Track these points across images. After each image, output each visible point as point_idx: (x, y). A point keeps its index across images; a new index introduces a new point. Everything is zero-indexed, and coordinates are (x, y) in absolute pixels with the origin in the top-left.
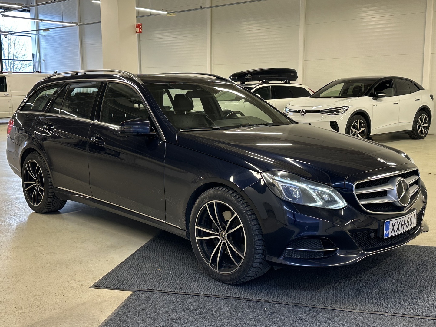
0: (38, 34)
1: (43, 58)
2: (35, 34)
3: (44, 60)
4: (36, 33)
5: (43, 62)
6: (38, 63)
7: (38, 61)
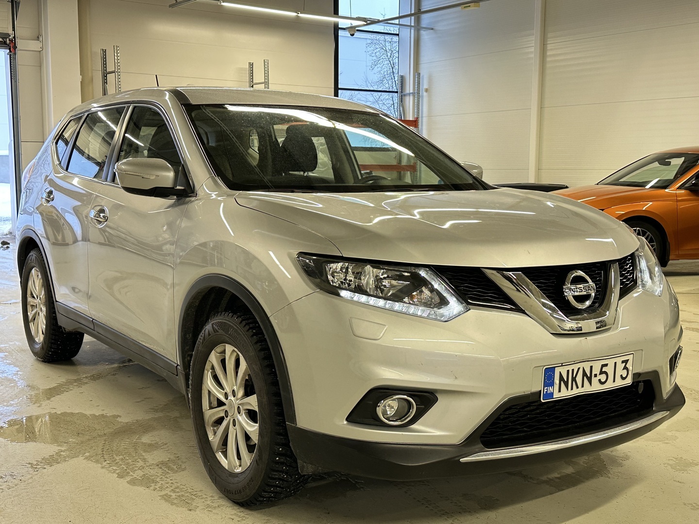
0: (418, 27)
1: (425, 85)
2: (410, 26)
3: (427, 90)
4: (413, 24)
5: (425, 94)
6: (411, 97)
7: (411, 91)
